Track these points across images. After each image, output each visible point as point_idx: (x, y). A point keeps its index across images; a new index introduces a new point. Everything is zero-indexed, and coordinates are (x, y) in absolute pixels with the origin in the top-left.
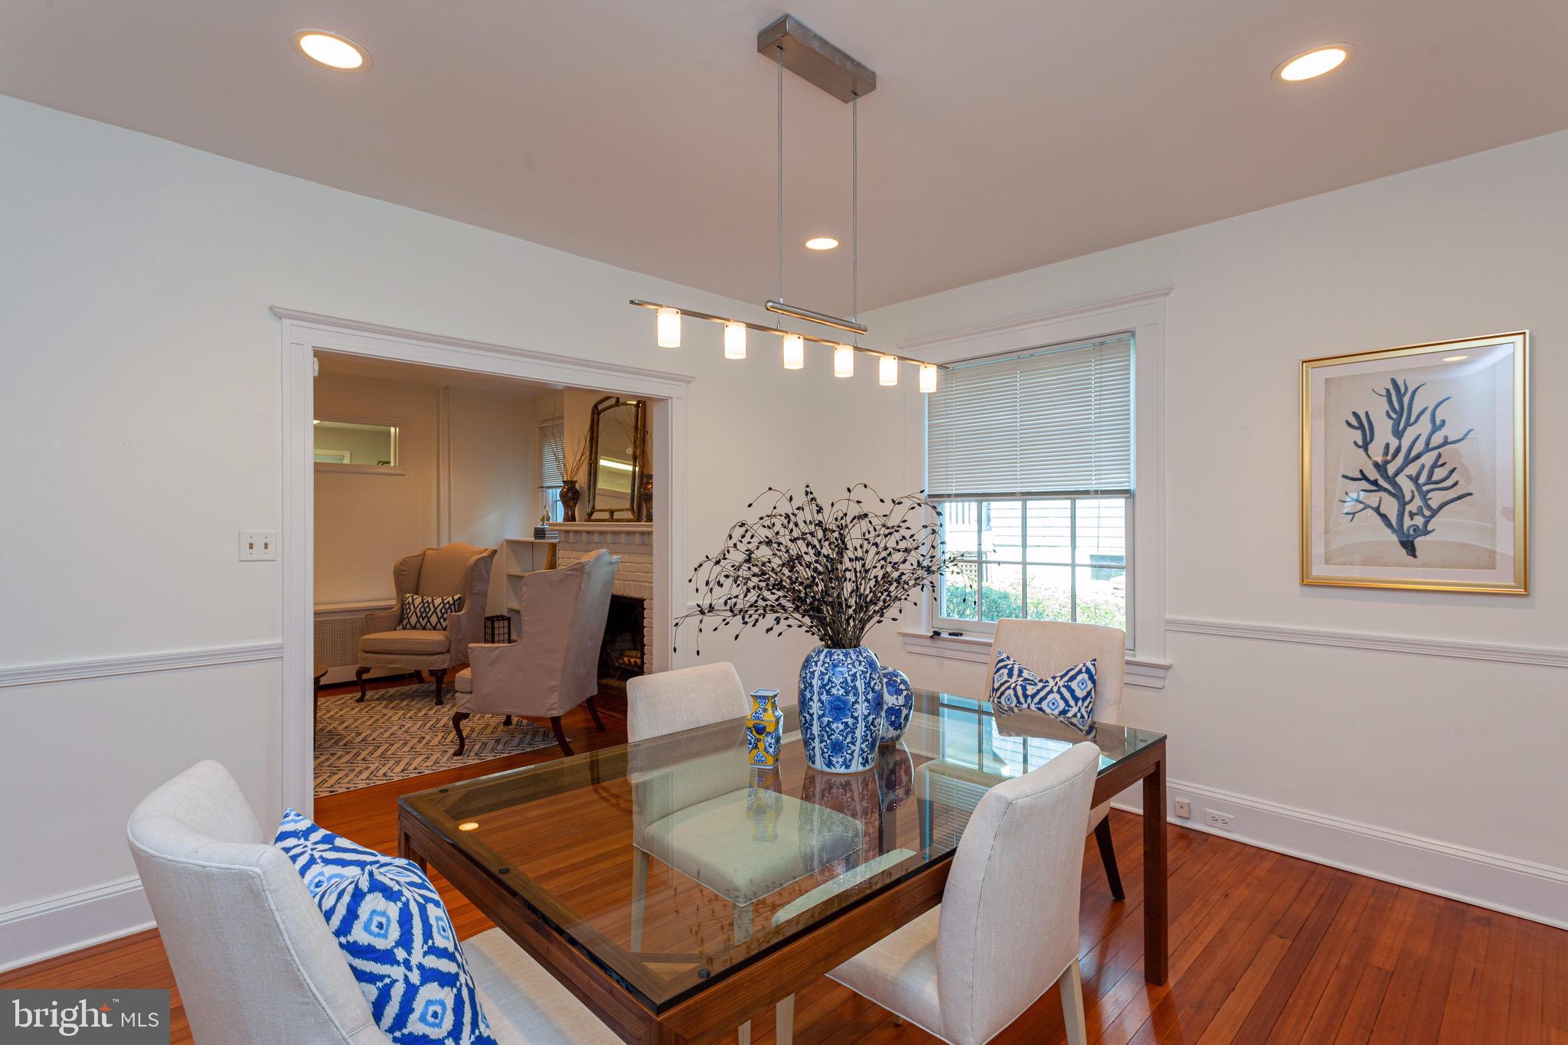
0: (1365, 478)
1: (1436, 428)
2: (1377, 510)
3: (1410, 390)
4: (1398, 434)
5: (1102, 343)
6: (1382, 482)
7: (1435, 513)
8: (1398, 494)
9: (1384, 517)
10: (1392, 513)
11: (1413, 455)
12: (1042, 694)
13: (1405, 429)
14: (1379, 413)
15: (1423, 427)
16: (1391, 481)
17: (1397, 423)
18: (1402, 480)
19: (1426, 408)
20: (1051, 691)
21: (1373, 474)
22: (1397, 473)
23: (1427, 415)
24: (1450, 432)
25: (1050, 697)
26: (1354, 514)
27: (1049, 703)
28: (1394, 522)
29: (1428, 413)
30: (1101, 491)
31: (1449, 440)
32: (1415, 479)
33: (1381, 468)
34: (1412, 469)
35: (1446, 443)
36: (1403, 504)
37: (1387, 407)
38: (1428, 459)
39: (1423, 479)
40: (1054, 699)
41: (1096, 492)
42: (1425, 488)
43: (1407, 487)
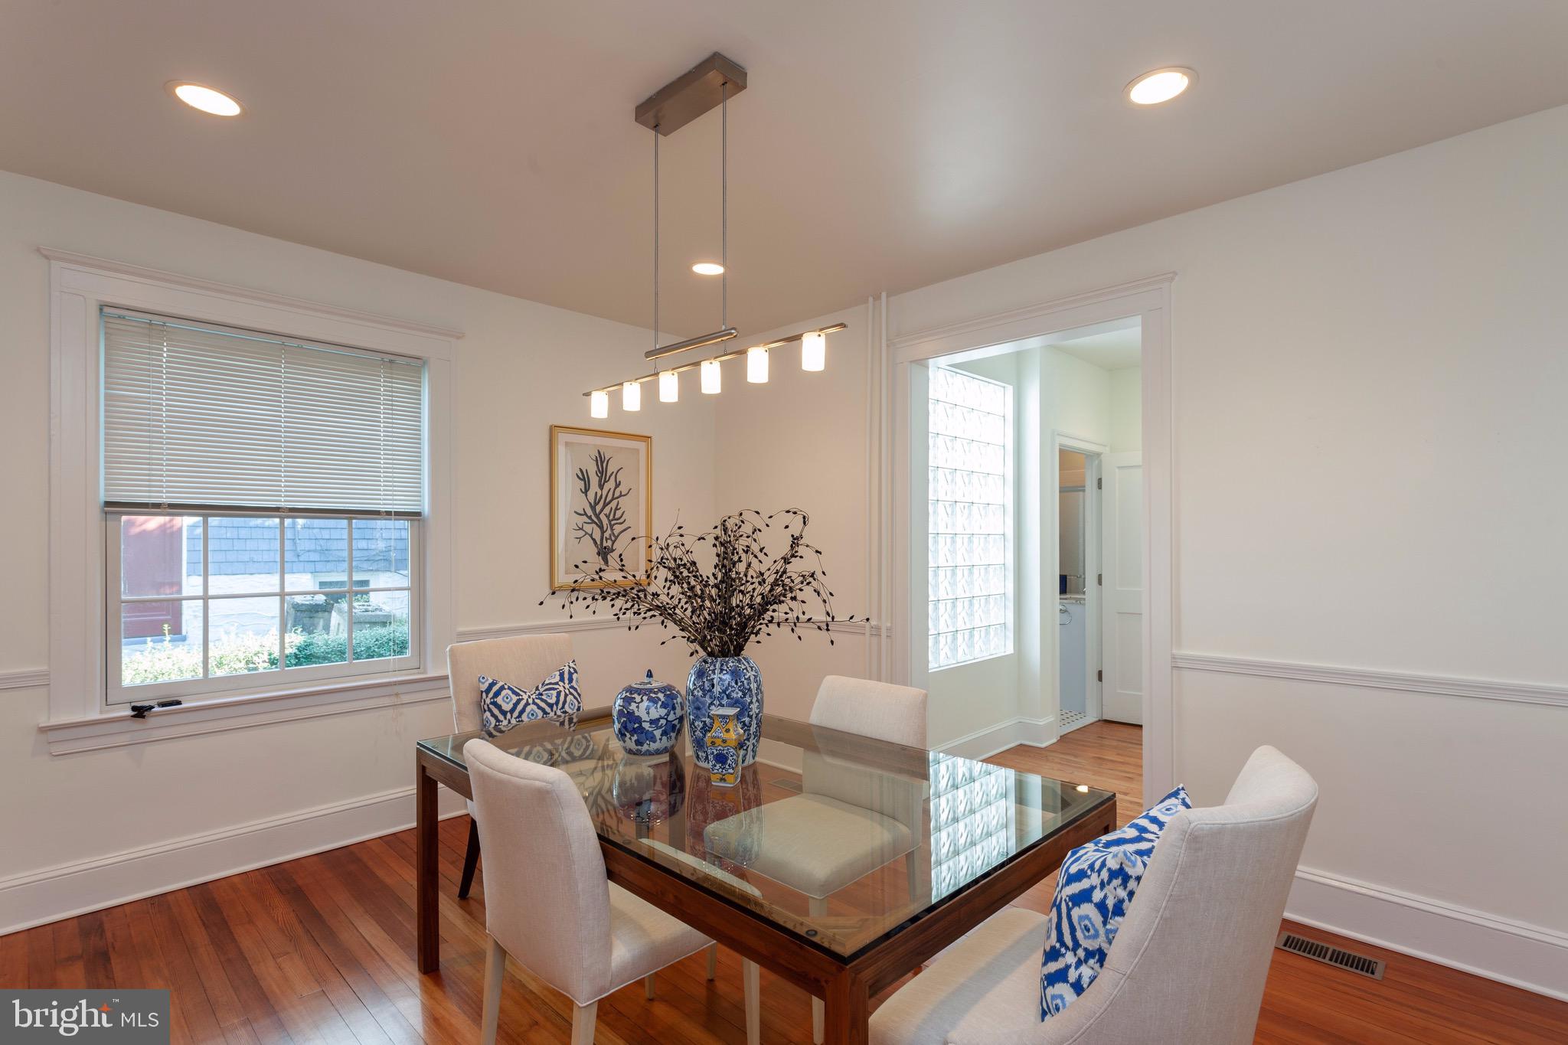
0: (585, 514)
1: (618, 485)
2: (591, 536)
3: (607, 459)
4: (601, 487)
5: (391, 361)
6: (593, 517)
7: (616, 537)
8: (601, 527)
9: (594, 540)
10: (597, 537)
11: (608, 500)
12: (520, 707)
13: (604, 484)
14: (592, 469)
15: (611, 484)
16: (597, 516)
17: (600, 481)
18: (602, 516)
19: (613, 473)
20: (527, 704)
21: (590, 512)
22: (600, 513)
23: (613, 477)
24: (623, 489)
25: (528, 709)
26: (580, 538)
27: (528, 715)
28: (599, 543)
29: (614, 475)
30: (395, 512)
31: (623, 494)
32: (608, 516)
33: (593, 508)
34: (607, 510)
35: (621, 496)
36: (603, 532)
37: (596, 469)
38: (613, 504)
39: (611, 517)
40: (532, 710)
41: (389, 513)
42: (613, 522)
43: (605, 521)
